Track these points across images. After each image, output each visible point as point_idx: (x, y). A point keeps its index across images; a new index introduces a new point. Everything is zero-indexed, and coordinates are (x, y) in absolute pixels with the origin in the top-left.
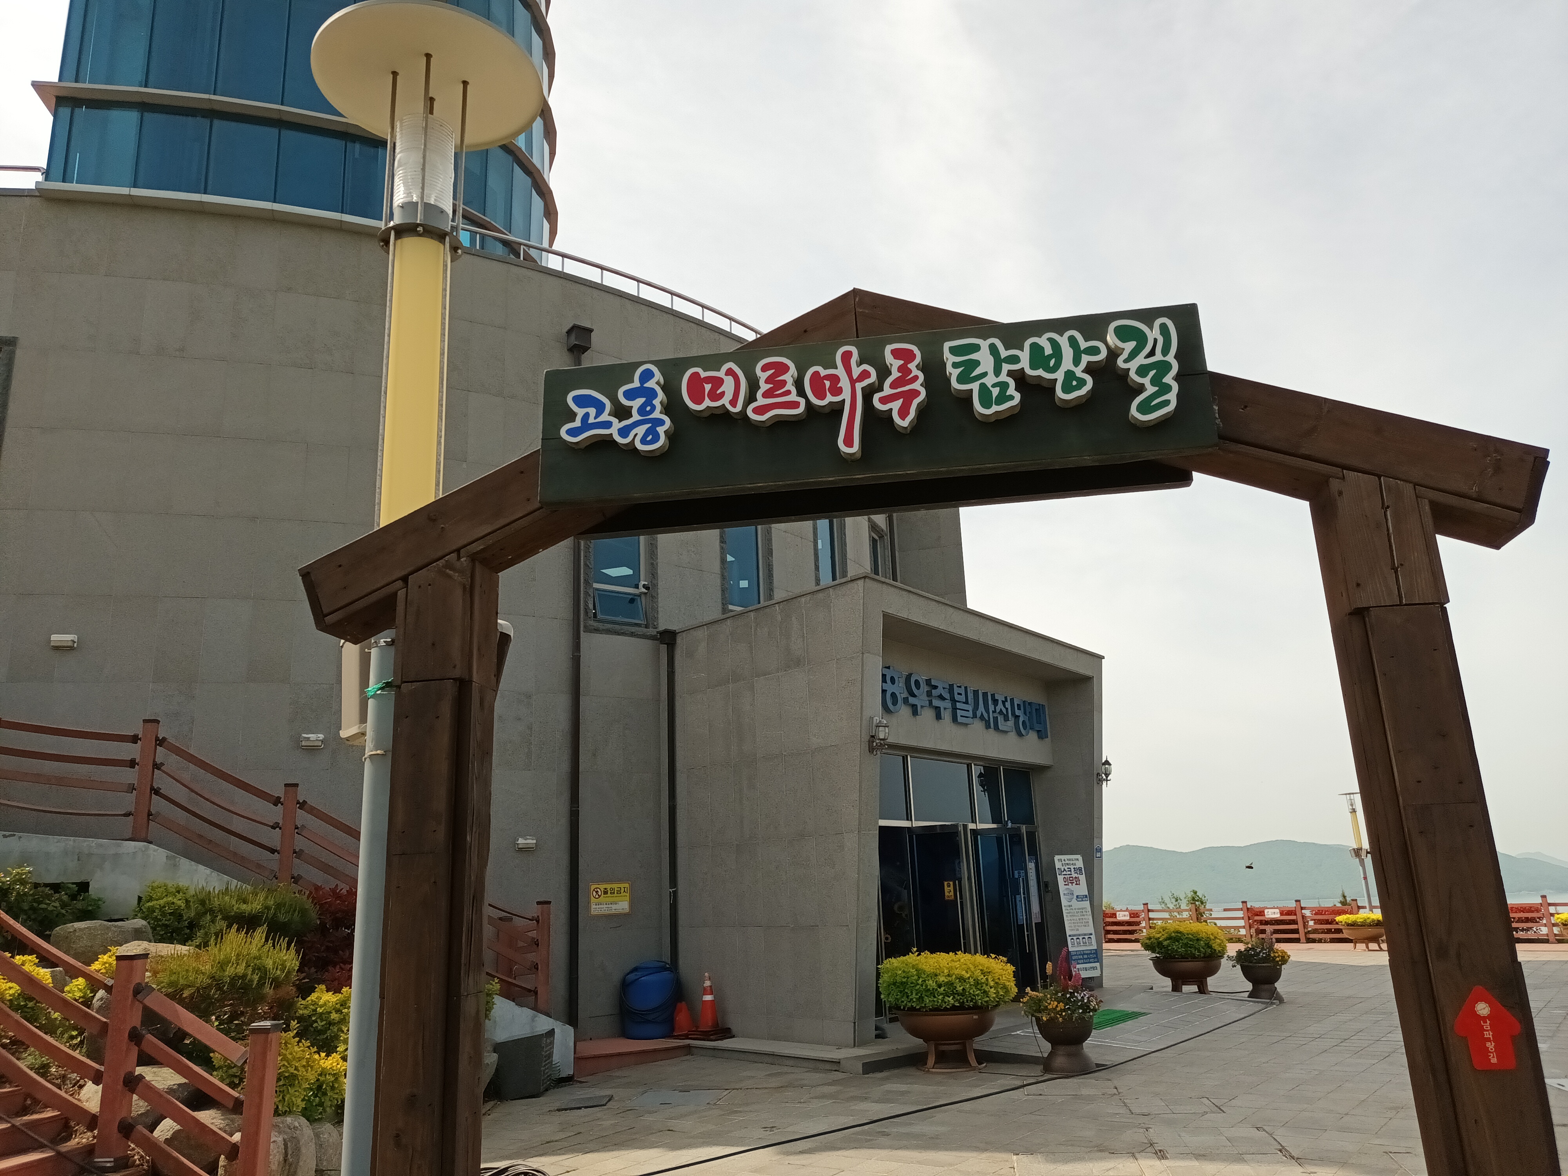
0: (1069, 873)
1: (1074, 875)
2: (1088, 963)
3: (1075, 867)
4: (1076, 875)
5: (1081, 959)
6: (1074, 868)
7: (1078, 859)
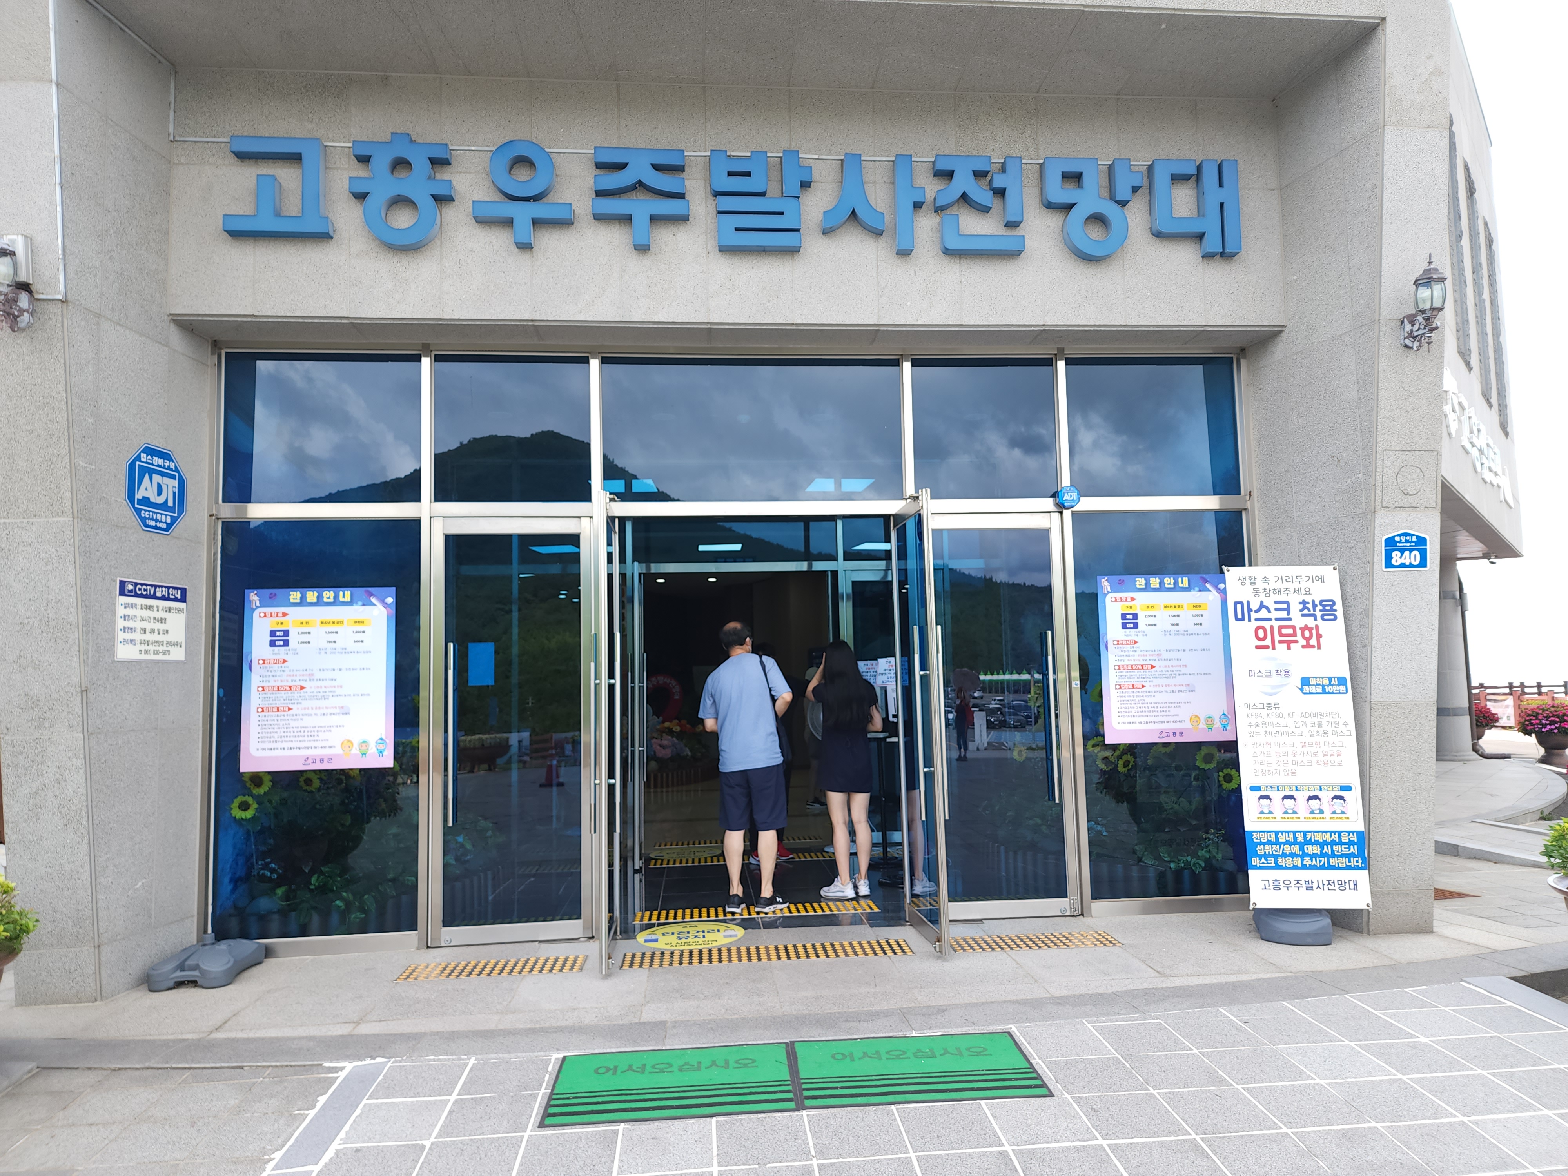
0: (1283, 614)
1: (1298, 621)
2: (1322, 868)
3: (1308, 599)
4: (1310, 622)
5: (1293, 855)
6: (1304, 603)
7: (1322, 579)
